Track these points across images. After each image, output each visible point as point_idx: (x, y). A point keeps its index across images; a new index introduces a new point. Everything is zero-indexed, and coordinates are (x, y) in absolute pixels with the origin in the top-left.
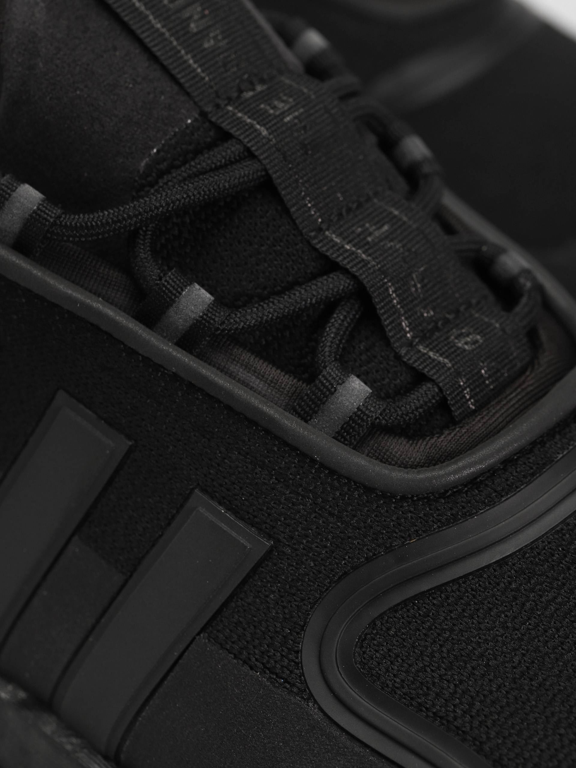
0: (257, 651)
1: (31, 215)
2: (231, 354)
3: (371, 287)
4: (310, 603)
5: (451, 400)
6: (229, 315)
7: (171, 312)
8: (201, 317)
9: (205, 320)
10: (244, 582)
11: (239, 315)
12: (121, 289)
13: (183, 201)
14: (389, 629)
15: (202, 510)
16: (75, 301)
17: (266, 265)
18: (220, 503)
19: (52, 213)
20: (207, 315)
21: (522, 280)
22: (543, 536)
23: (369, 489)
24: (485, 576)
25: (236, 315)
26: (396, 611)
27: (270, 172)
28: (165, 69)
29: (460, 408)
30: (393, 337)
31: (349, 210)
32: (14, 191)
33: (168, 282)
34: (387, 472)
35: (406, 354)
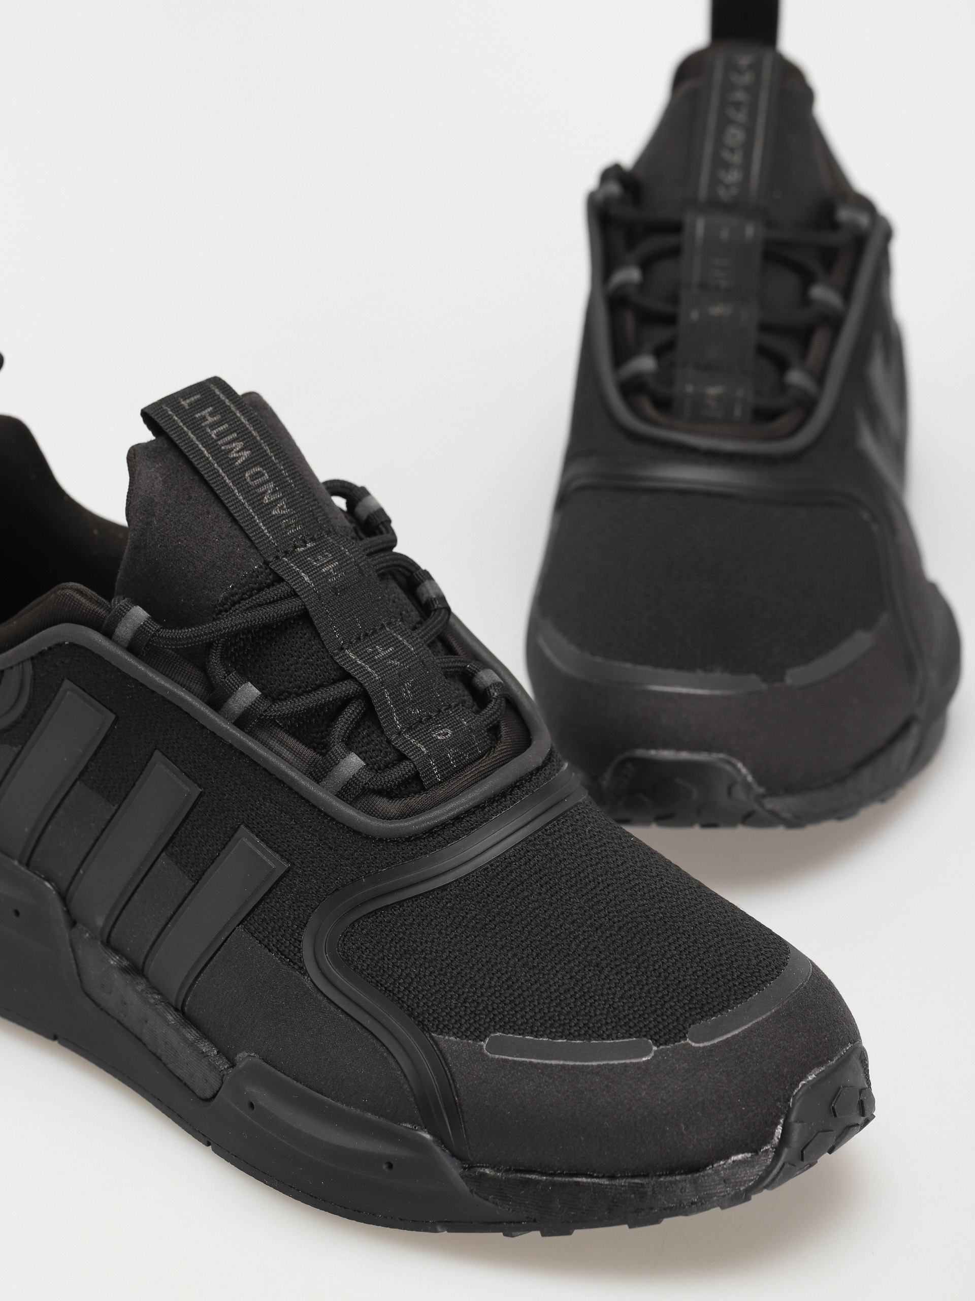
0: (274, 940)
1: (138, 628)
2: (272, 733)
3: (372, 692)
4: (311, 908)
5: (422, 774)
6: (271, 706)
7: (230, 701)
8: (251, 706)
9: (253, 708)
10: (270, 891)
11: (277, 706)
12: (199, 683)
13: (243, 625)
14: (362, 929)
15: (244, 840)
16: (166, 689)
17: (302, 672)
18: (257, 836)
19: (154, 627)
20: (254, 705)
21: (492, 691)
22: (473, 872)
23: (357, 833)
24: (431, 897)
25: (275, 706)
26: (369, 918)
27: (308, 607)
28: (242, 529)
29: (429, 779)
30: (386, 727)
31: (366, 635)
32: (129, 611)
33: (229, 681)
34: (369, 821)
35: (395, 740)
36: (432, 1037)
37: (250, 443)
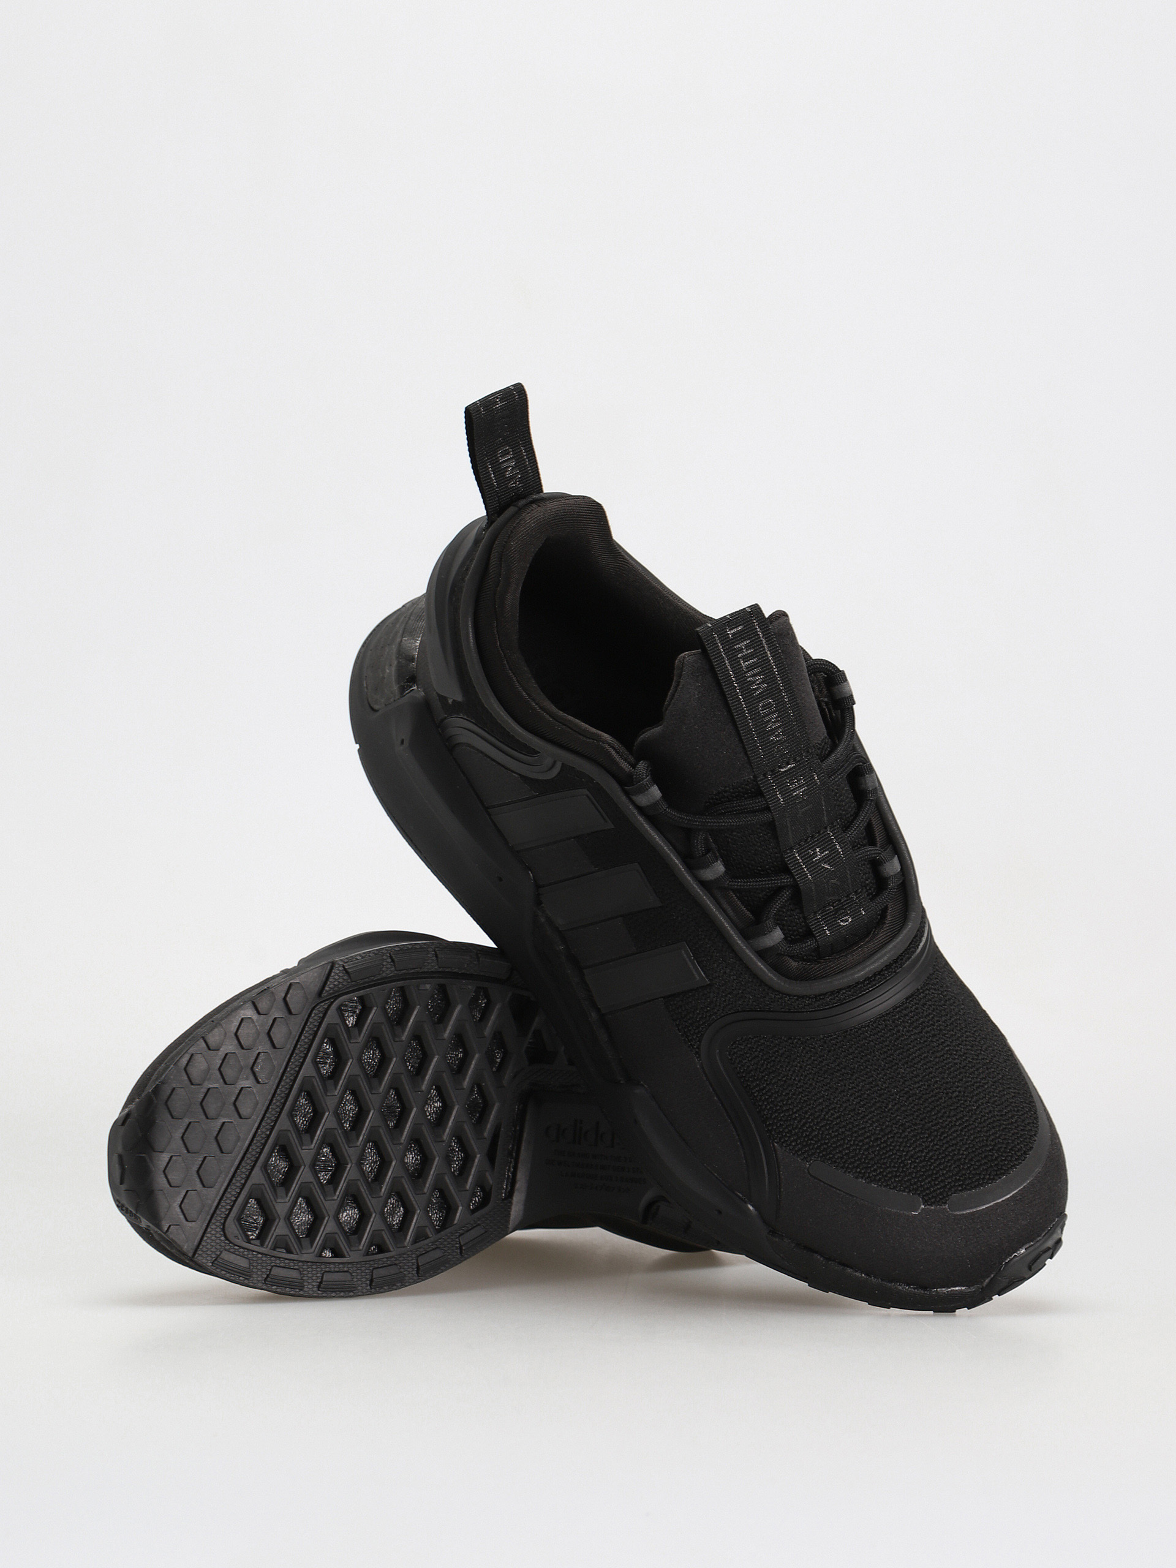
0: (684, 1024)
1: (652, 801)
3: (803, 888)
4: (716, 1016)
6: (730, 881)
7: (703, 871)
8: (716, 878)
9: (718, 880)
10: (690, 991)
11: (733, 882)
15: (683, 951)
18: (693, 954)
19: (663, 803)
26: (754, 1037)
27: (776, 820)
32: (649, 788)
33: (707, 858)
36: (774, 1146)
37: (769, 678)
